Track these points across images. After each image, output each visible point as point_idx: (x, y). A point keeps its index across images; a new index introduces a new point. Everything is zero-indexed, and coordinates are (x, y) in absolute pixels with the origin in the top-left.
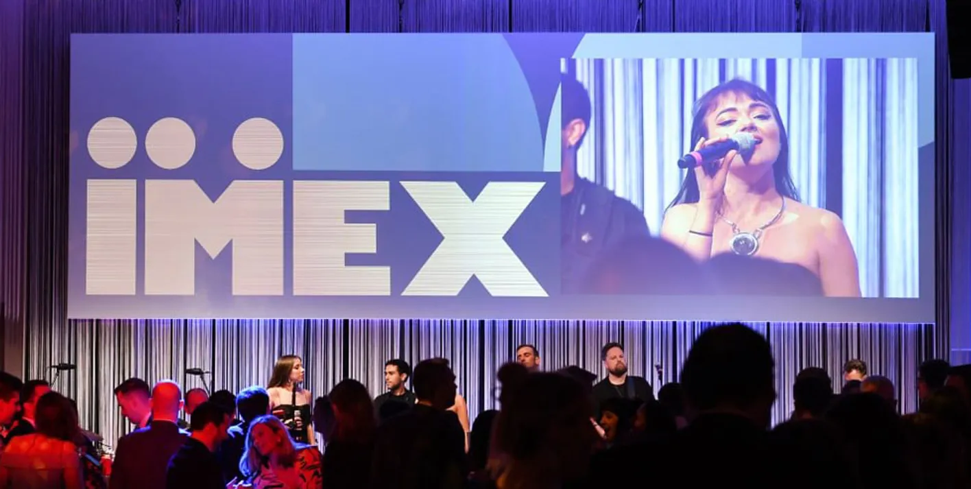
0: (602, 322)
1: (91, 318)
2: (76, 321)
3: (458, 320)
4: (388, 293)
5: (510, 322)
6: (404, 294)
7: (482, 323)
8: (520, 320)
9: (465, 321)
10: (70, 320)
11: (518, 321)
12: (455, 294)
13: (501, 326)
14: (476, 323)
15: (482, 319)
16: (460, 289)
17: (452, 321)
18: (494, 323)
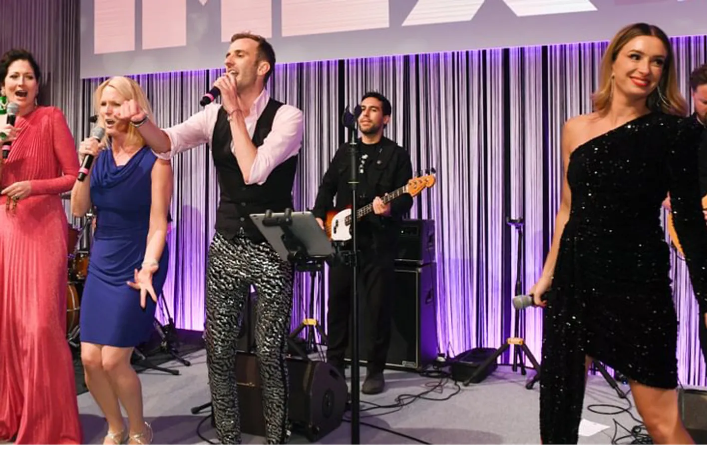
1: (101, 77)
2: (90, 80)
3: (476, 51)
4: (387, 25)
5: (544, 49)
6: (405, 23)
7: (506, 52)
8: (558, 44)
9: (484, 52)
10: (84, 80)
11: (556, 46)
12: (469, 18)
13: (533, 55)
14: (498, 54)
15: (506, 47)
16: (475, 12)
17: (467, 52)
18: (522, 50)
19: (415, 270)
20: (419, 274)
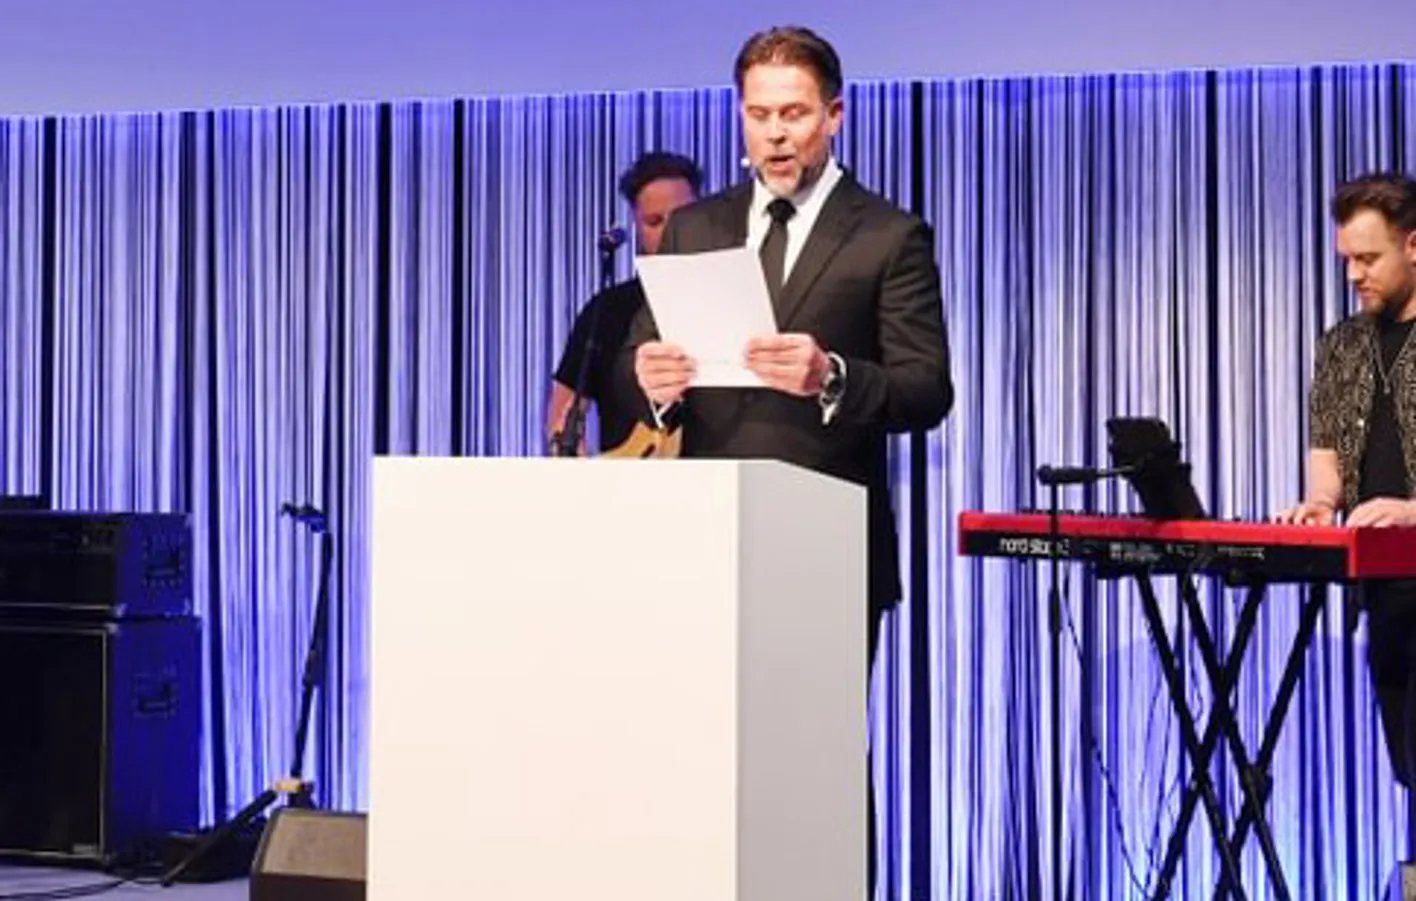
0: (707, 95)
5: (459, 104)
7: (385, 111)
8: (484, 99)
11: (480, 103)
13: (436, 117)
14: (369, 113)
17: (308, 110)
18: (417, 108)
19: (101, 628)
20: (110, 638)
